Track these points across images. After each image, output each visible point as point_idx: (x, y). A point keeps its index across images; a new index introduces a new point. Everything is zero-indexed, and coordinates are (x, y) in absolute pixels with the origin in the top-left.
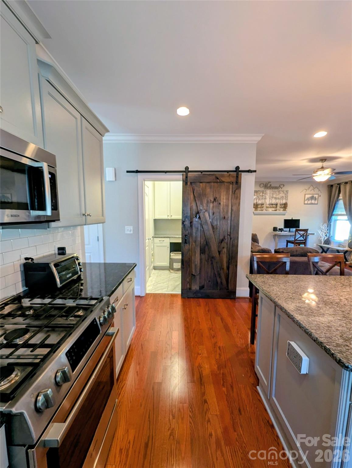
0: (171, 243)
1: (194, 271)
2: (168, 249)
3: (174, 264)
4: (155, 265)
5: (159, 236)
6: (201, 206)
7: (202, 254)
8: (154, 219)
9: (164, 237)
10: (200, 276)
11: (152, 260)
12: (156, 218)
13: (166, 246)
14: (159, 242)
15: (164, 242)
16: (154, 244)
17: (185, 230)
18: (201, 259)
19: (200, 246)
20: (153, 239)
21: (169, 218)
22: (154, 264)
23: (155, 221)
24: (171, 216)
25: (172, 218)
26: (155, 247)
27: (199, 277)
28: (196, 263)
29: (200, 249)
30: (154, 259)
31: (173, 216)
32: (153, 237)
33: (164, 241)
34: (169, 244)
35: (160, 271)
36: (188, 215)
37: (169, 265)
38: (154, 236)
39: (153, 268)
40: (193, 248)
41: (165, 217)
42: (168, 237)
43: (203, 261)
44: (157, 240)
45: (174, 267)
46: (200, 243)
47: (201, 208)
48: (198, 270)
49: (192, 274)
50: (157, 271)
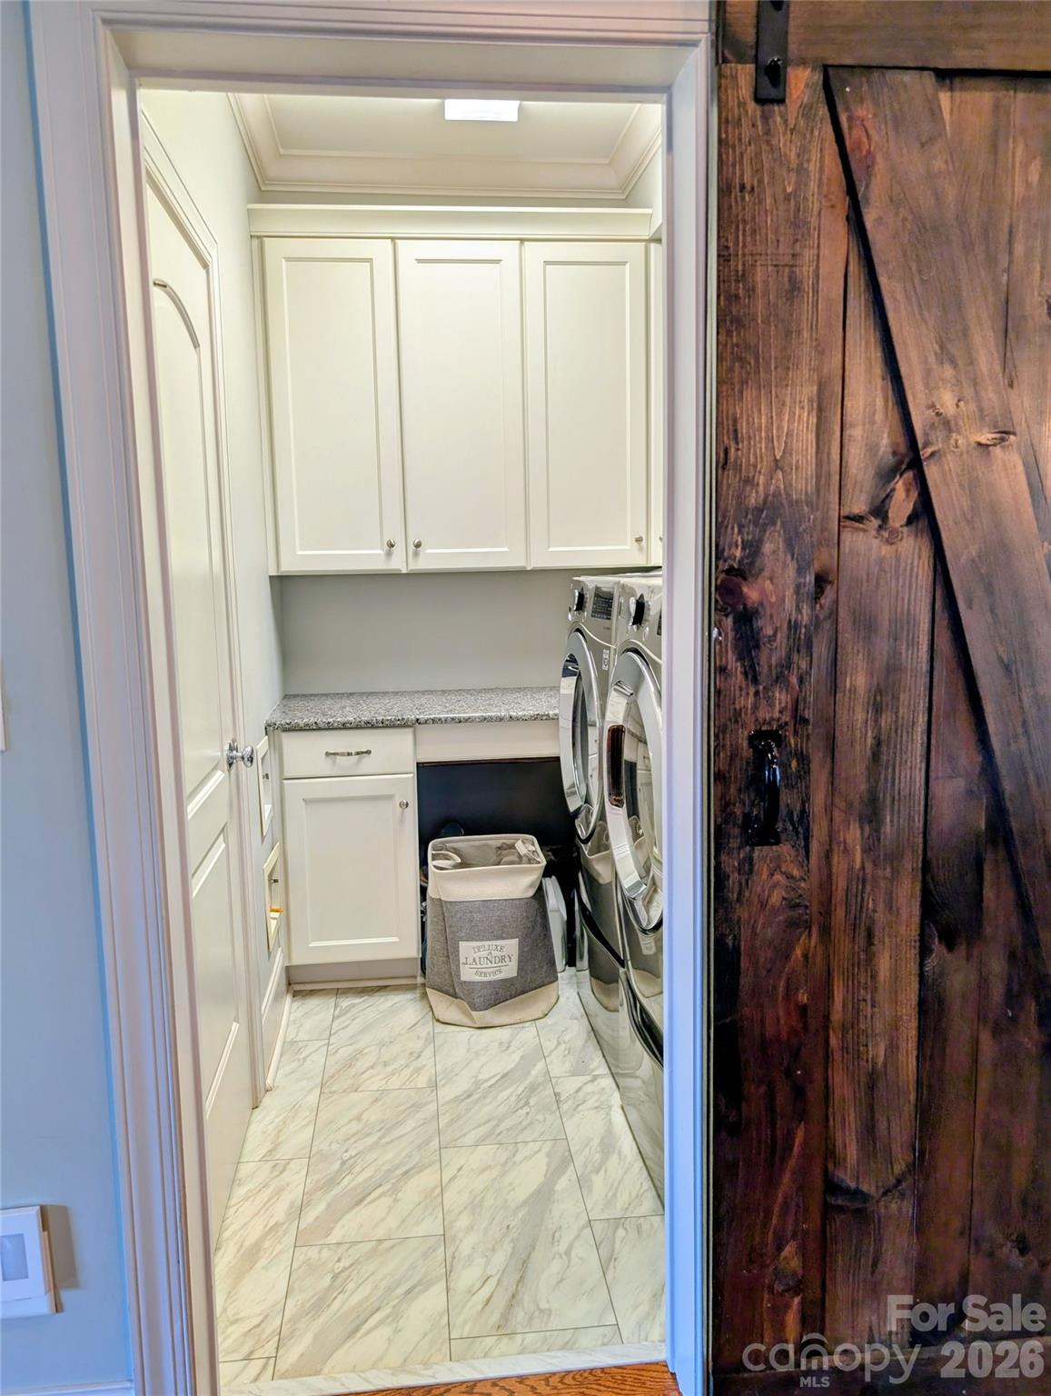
0: (422, 768)
1: (850, 1149)
2: (402, 820)
3: (467, 949)
4: (296, 961)
5: (322, 720)
6: (948, 372)
7: (937, 947)
8: (274, 573)
9: (370, 725)
10: (920, 1201)
11: (273, 925)
12: (289, 566)
13: (389, 797)
14: (325, 766)
15: (367, 764)
16: (282, 787)
17: (752, 675)
18: (931, 1008)
19: (926, 866)
20: (276, 747)
21: (399, 563)
22: (288, 955)
23: (284, 587)
24: (418, 545)
25: (423, 564)
26: (295, 809)
27: (908, 1207)
28: (878, 1051)
29: (926, 892)
30: (286, 911)
31: (427, 550)
32: (270, 728)
33: (366, 759)
34: (411, 778)
35: (346, 1002)
36: (788, 486)
37: (413, 951)
38: (280, 720)
39: (284, 988)
40: (841, 883)
41: (366, 556)
42: (401, 724)
43: (960, 1025)
44: (304, 752)
45: (468, 974)
46: (919, 824)
47: (947, 401)
48: (898, 1128)
49: (832, 1187)
50: (318, 1011)
